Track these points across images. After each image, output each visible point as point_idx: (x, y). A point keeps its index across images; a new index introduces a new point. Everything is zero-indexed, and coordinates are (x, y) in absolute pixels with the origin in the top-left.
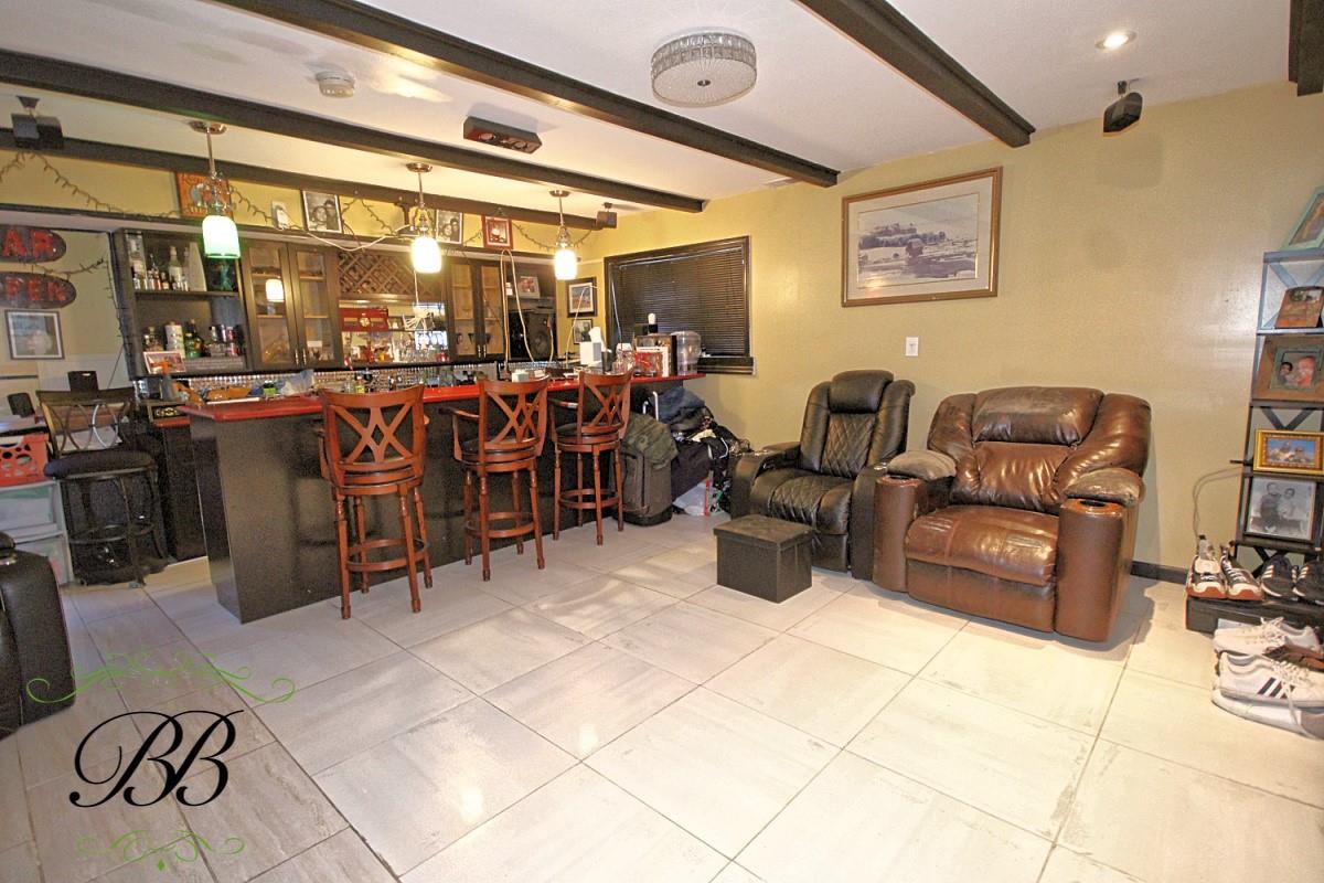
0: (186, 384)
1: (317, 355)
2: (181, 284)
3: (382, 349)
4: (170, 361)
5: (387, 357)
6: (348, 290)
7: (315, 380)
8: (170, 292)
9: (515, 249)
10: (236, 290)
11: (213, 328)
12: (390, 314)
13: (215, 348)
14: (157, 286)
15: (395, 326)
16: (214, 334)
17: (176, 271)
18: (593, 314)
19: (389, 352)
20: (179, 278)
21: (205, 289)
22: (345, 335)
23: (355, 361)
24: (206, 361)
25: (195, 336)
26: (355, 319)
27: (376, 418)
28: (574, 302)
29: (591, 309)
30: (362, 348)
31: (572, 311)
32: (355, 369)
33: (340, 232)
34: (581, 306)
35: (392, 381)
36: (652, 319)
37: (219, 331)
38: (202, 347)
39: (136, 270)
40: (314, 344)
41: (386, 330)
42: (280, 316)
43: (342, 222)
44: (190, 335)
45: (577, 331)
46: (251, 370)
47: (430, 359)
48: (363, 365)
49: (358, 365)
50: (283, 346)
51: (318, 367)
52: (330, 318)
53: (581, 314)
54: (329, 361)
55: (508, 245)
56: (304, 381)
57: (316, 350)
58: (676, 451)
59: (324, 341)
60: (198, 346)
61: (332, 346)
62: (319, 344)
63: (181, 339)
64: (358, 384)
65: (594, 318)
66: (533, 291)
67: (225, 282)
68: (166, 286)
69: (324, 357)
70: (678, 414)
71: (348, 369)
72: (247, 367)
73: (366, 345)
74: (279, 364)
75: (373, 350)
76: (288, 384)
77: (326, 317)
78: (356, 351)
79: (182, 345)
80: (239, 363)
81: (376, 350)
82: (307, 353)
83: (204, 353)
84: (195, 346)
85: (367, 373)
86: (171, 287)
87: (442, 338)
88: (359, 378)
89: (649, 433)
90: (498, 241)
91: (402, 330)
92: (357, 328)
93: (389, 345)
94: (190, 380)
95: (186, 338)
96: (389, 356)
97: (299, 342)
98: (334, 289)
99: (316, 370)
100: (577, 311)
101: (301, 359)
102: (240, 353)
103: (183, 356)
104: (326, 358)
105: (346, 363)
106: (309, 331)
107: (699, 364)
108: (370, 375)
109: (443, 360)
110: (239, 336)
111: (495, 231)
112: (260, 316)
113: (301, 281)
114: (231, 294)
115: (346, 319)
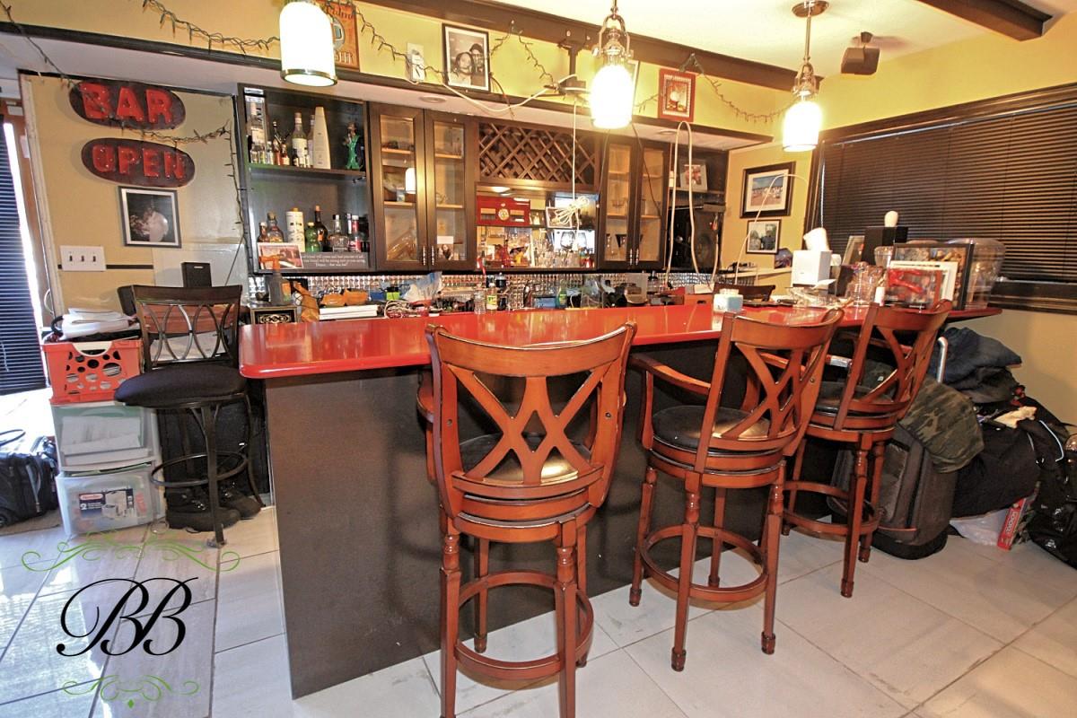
0: (305, 284)
1: (447, 254)
2: (303, 160)
3: (519, 250)
4: (286, 255)
5: (524, 260)
6: (487, 174)
7: (442, 285)
8: (292, 168)
9: (695, 123)
10: (364, 169)
11: (337, 217)
12: (532, 208)
13: (338, 242)
14: (276, 162)
15: (537, 222)
16: (338, 224)
17: (300, 144)
18: (785, 212)
19: (526, 255)
20: (302, 153)
21: (329, 167)
22: (480, 230)
23: (488, 263)
24: (327, 256)
25: (318, 225)
26: (493, 211)
27: (536, 398)
28: (753, 198)
29: (782, 206)
30: (498, 247)
31: (748, 209)
32: (488, 273)
33: (486, 89)
34: (766, 203)
35: (527, 290)
36: (891, 219)
37: (344, 220)
38: (325, 239)
39: (254, 140)
40: (445, 241)
41: (527, 226)
42: (410, 204)
43: (490, 75)
44: (311, 224)
45: (754, 236)
46: (373, 270)
47: (572, 263)
48: (495, 268)
49: (490, 268)
50: (411, 242)
51: (448, 269)
52: (464, 209)
53: (764, 214)
54: (460, 262)
55: (687, 115)
56: (431, 286)
57: (446, 249)
58: (981, 444)
59: (456, 238)
60: (320, 238)
61: (464, 244)
62: (450, 240)
63: (302, 229)
64: (489, 293)
65: (783, 219)
66: (699, 183)
67: (352, 160)
68: (286, 161)
69: (455, 256)
70: (972, 374)
71: (480, 273)
72: (370, 265)
73: (502, 245)
74: (405, 263)
75: (509, 250)
76: (413, 287)
77: (461, 207)
78: (491, 251)
79: (302, 236)
80: (361, 260)
81: (512, 252)
82: (437, 251)
83: (326, 247)
84: (316, 237)
85: (501, 278)
86: (292, 163)
87: (587, 240)
88: (492, 285)
89: (939, 408)
90: (676, 110)
91: (544, 225)
92: (494, 221)
93: (526, 245)
94: (311, 278)
95: (307, 229)
96: (525, 259)
97: (428, 237)
98: (473, 173)
99: (443, 274)
100: (759, 209)
101: (429, 257)
102: (365, 248)
103: (302, 249)
104: (456, 259)
105: (478, 266)
106: (441, 224)
107: (993, 291)
108: (504, 281)
109: (588, 266)
110: (363, 225)
111: (674, 96)
112: (386, 203)
113: (436, 161)
114: (359, 173)
115: (483, 211)
